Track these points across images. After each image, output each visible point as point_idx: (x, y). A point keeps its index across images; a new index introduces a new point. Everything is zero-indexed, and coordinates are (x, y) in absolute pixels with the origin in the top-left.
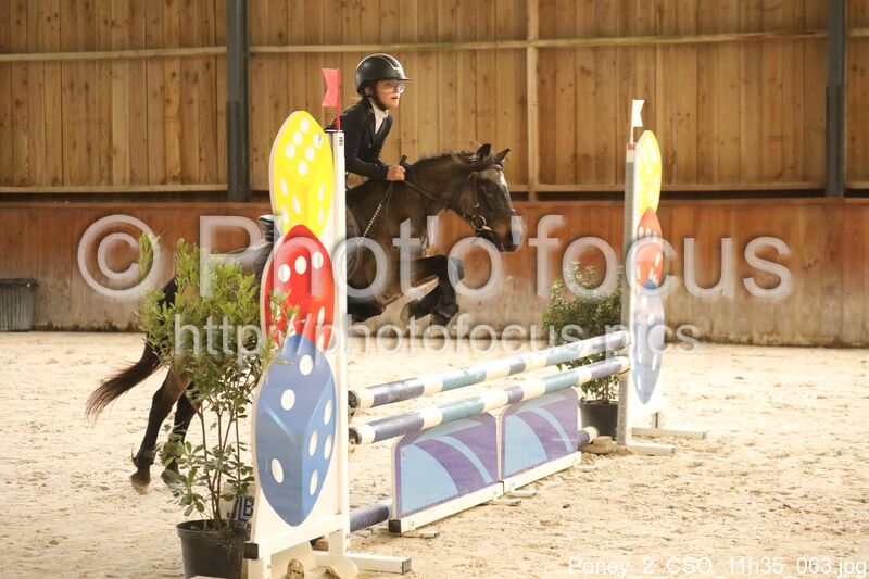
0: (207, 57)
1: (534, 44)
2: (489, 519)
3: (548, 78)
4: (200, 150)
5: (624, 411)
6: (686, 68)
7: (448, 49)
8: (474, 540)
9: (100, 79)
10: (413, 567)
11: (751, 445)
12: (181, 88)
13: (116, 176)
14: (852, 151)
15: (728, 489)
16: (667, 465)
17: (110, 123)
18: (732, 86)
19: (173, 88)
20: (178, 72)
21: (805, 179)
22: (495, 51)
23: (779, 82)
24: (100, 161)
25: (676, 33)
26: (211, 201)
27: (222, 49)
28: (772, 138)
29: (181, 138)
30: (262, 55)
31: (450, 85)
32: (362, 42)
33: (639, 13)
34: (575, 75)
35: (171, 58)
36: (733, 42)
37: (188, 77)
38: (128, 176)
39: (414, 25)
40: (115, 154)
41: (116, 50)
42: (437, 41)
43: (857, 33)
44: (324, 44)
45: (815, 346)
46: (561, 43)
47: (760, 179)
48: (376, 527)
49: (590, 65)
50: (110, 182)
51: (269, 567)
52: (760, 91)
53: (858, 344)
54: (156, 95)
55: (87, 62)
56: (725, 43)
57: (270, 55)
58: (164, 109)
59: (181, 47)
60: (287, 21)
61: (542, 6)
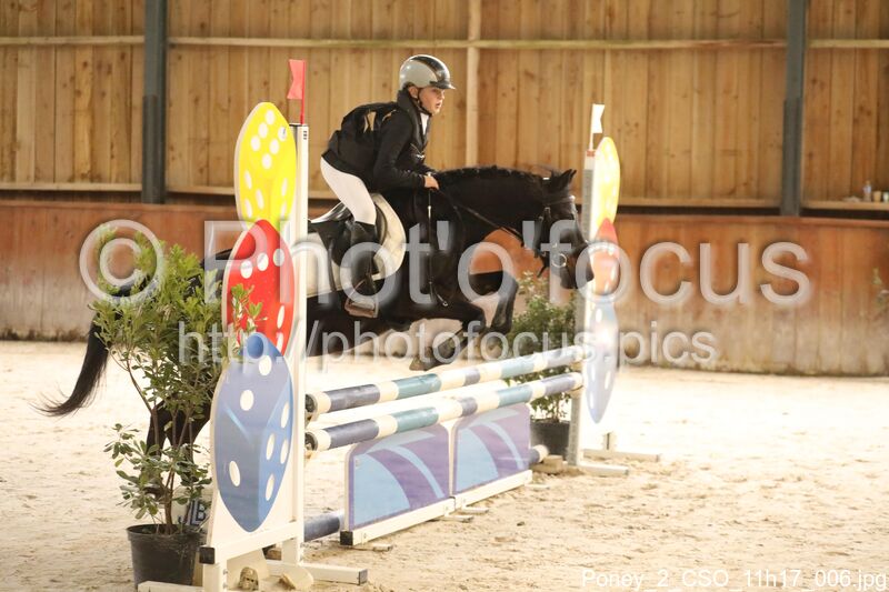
0: (121, 46)
1: (475, 44)
2: (442, 535)
3: (489, 81)
4: (112, 147)
5: (576, 430)
6: (636, 75)
7: (383, 46)
8: (429, 554)
9: (5, 66)
10: (370, 578)
11: (707, 469)
12: (93, 79)
13: (19, 172)
14: (809, 168)
15: (687, 511)
16: (622, 486)
17: (15, 114)
18: (685, 96)
19: (85, 77)
20: (90, 61)
21: (759, 196)
22: (433, 49)
23: (734, 93)
24: (2, 156)
25: (627, 37)
26: (122, 202)
27: (139, 39)
28: (725, 152)
29: (92, 133)
30: (181, 46)
31: (385, 85)
32: (291, 36)
33: (588, 15)
34: (518, 80)
35: (84, 47)
36: (691, 51)
37: (101, 68)
38: (32, 174)
39: (347, 20)
40: (19, 147)
41: (24, 35)
42: (371, 38)
43: (817, 44)
44: (250, 36)
45: (766, 373)
46: (504, 44)
47: (712, 195)
48: (325, 539)
49: (535, 70)
50: (13, 178)
51: (225, 573)
52: (714, 102)
53: (812, 373)
54: (65, 86)
56: (678, 50)
57: (191, 47)
58: (74, 101)
59: (94, 34)
60: (210, 10)
61: (484, 4)
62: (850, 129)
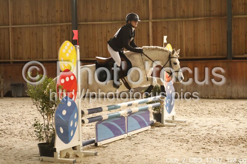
0: (67, 25)
1: (151, 21)
3: (155, 30)
9: (40, 31)
12: (60, 34)
13: (44, 57)
14: (234, 47)
17: (42, 43)
18: (203, 31)
19: (58, 34)
20: (59, 29)
21: (222, 55)
23: (215, 30)
24: (40, 53)
25: (188, 17)
27: (71, 23)
28: (213, 44)
30: (81, 25)
32: (107, 21)
33: (178, 12)
34: (162, 29)
35: (58, 26)
36: (204, 20)
37: (62, 31)
38: (47, 57)
39: (120, 16)
40: (44, 51)
41: (43, 24)
43: (235, 17)
44: (97, 21)
45: (225, 99)
46: (158, 20)
49: (166, 26)
52: (210, 32)
53: (236, 98)
54: (54, 35)
55: (36, 27)
56: (201, 20)
57: (83, 25)
58: (56, 39)
59: (60, 23)
60: (87, 16)
61: (153, 11)
62: (244, 38)
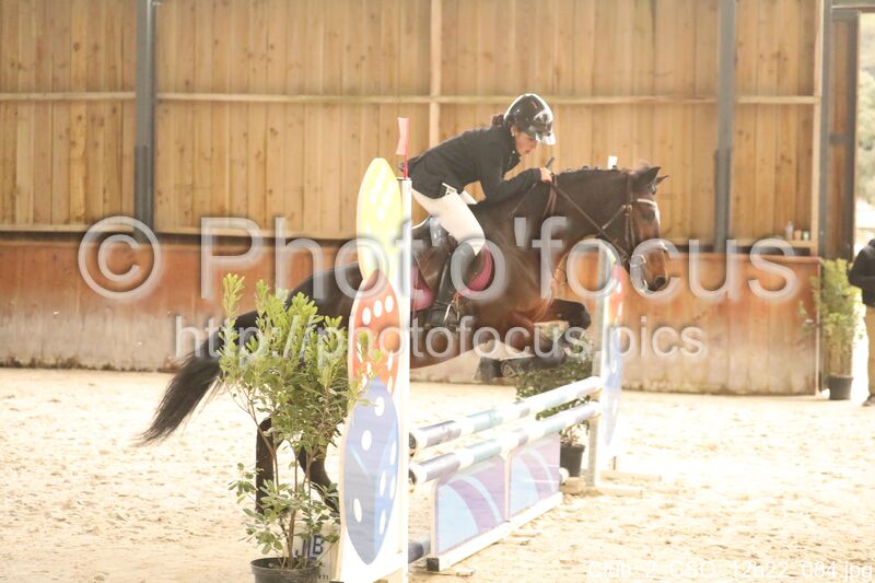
0: (113, 102)
1: (436, 99)
4: (104, 192)
7: (353, 101)
9: (5, 120)
12: (87, 131)
13: (19, 216)
14: (737, 210)
17: (13, 162)
19: (79, 130)
20: (84, 115)
22: (398, 105)
23: (669, 144)
24: (3, 200)
25: (573, 93)
27: (130, 95)
29: (86, 179)
30: (168, 101)
31: (353, 136)
32: (270, 91)
33: (538, 73)
35: (79, 102)
36: (631, 105)
37: (95, 121)
38: (31, 216)
39: (319, 78)
40: (19, 193)
41: (23, 91)
42: (341, 94)
44: (231, 92)
45: (703, 392)
46: (463, 100)
50: (13, 220)
52: (652, 152)
53: (743, 392)
54: (61, 137)
56: (620, 105)
57: (177, 102)
58: (69, 151)
59: (88, 91)
60: (194, 69)
61: (444, 63)
62: (773, 176)
